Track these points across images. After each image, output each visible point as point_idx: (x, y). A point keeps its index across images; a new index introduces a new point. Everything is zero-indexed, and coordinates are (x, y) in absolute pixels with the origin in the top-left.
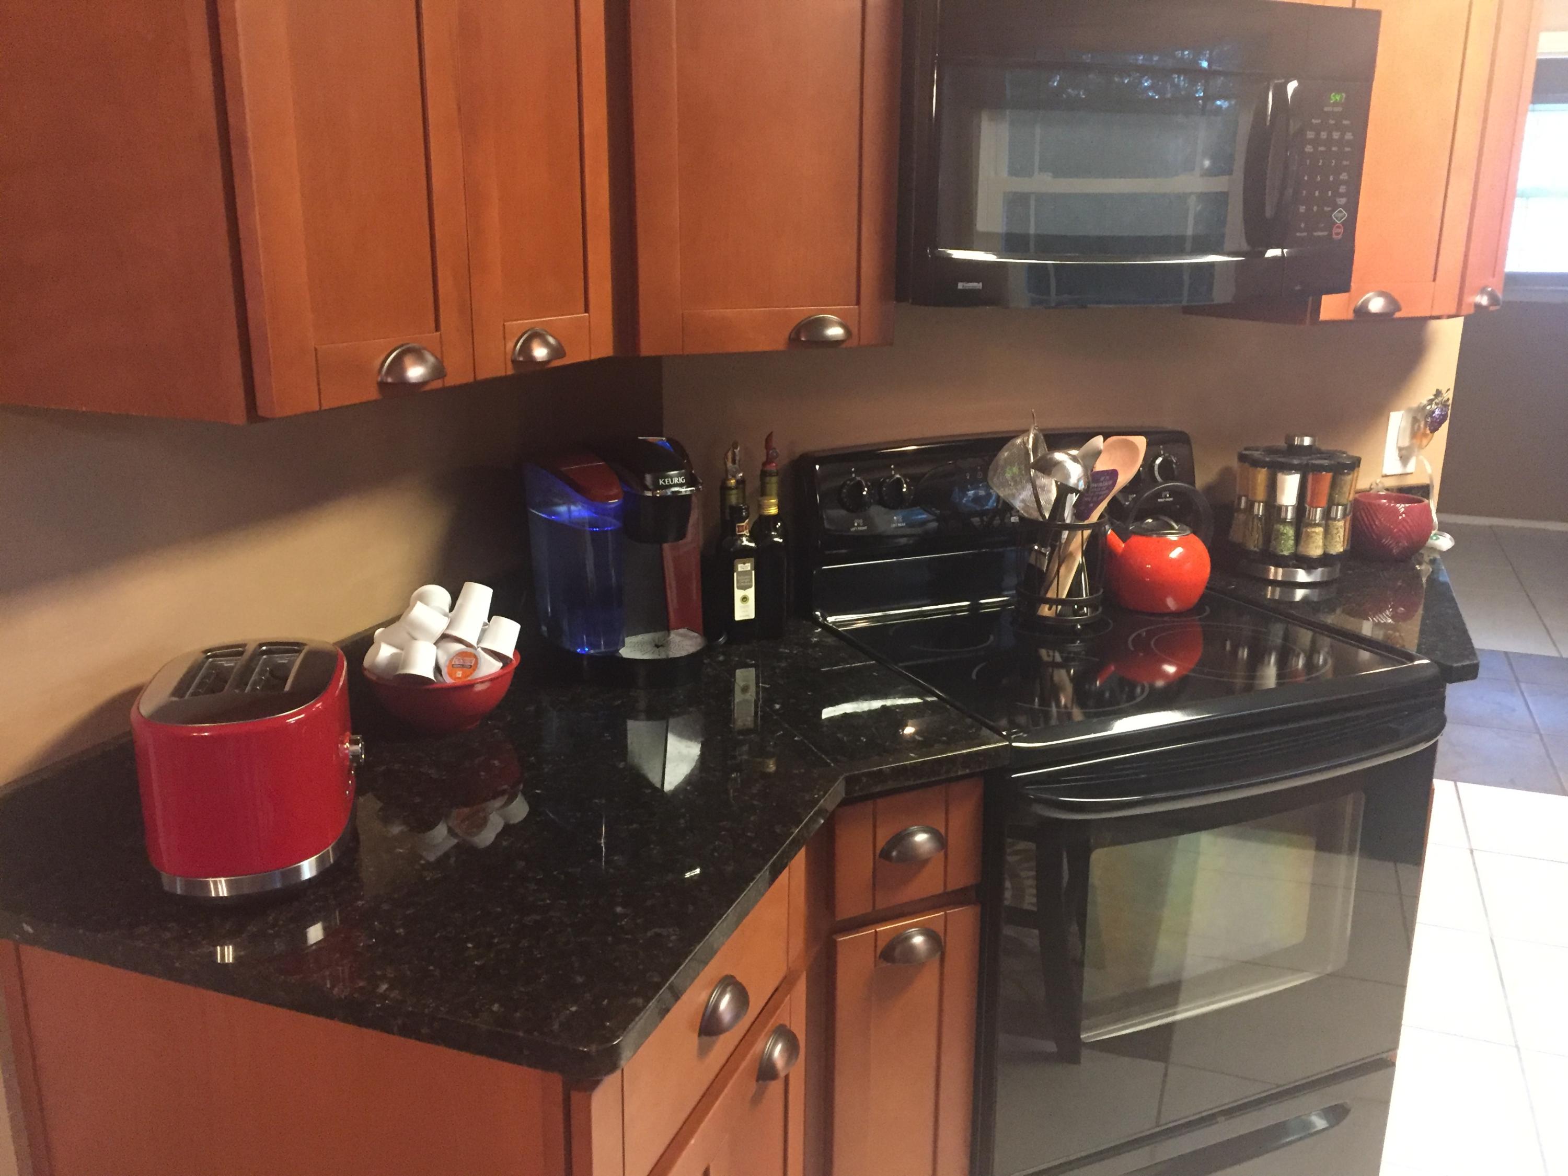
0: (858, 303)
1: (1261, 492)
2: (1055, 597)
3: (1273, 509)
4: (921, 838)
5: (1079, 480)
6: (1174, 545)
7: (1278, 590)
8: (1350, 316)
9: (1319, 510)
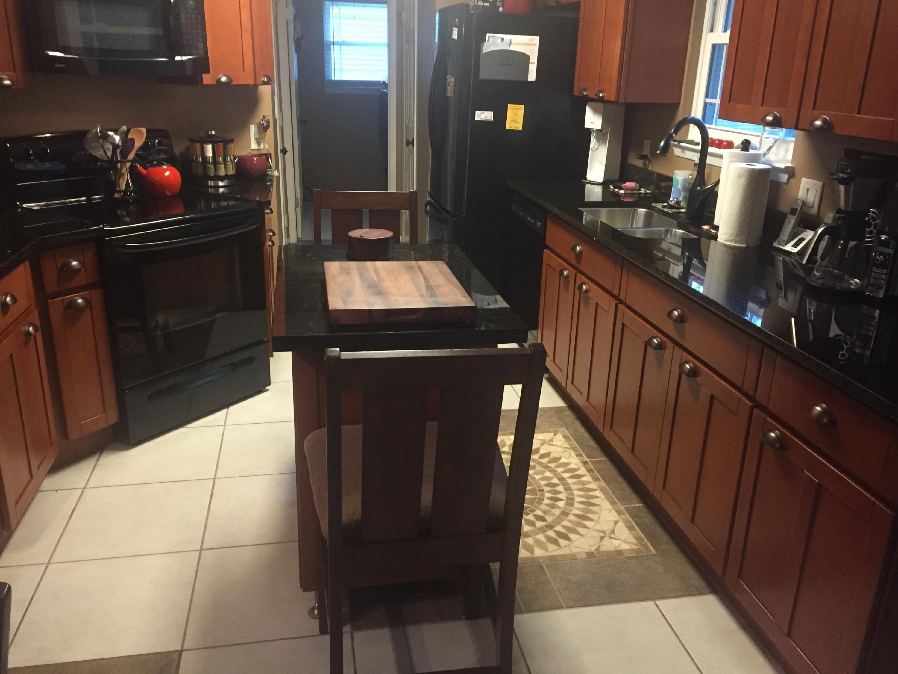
0: (15, 71)
1: (199, 152)
2: (119, 189)
3: (205, 158)
4: (74, 263)
5: (119, 142)
6: (166, 170)
7: (213, 189)
8: (215, 83)
9: (221, 158)
